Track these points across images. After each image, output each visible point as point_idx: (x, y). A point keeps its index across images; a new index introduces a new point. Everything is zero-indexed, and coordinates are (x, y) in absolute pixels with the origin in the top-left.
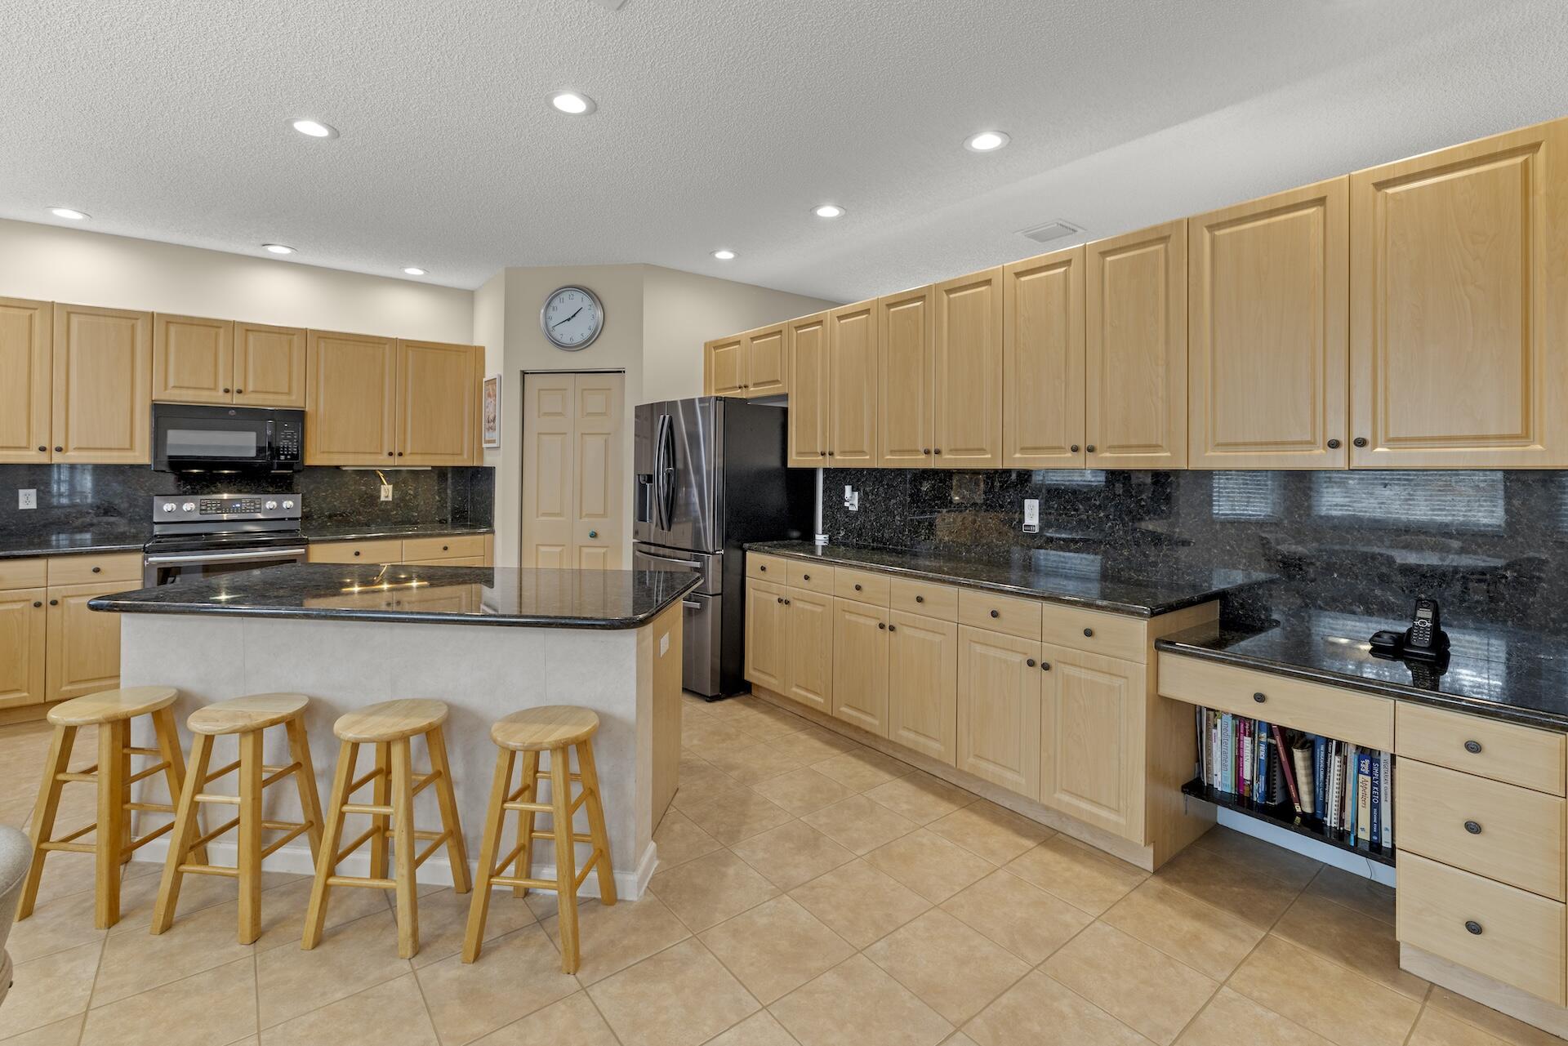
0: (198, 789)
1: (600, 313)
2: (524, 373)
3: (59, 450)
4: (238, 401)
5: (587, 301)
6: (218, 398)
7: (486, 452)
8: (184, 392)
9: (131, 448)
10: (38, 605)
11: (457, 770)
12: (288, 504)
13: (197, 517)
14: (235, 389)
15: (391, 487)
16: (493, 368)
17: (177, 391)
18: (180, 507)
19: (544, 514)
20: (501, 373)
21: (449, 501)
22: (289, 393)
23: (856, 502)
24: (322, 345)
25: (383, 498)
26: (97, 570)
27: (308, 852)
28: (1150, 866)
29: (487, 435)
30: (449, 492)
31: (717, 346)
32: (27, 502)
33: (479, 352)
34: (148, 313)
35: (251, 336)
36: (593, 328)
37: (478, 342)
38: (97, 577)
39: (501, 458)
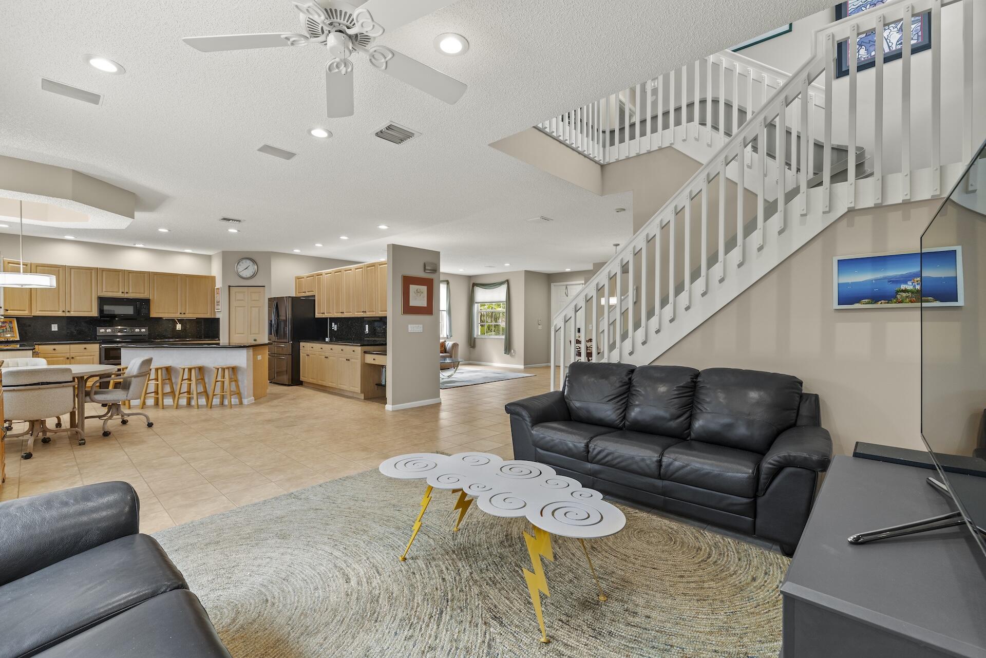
0: (148, 381)
1: (256, 267)
2: (229, 286)
3: (69, 312)
4: (126, 296)
5: (251, 263)
6: (119, 295)
7: (216, 313)
8: (108, 293)
9: (91, 311)
10: (68, 358)
11: (206, 380)
12: (143, 330)
13: (112, 334)
14: (125, 292)
15: (180, 325)
16: (219, 284)
17: (106, 293)
18: (106, 331)
19: (238, 334)
20: (221, 286)
21: (202, 330)
22: (144, 293)
23: (336, 328)
24: (155, 277)
25: (177, 329)
26: (85, 348)
27: (172, 400)
28: (363, 398)
29: (217, 307)
30: (203, 327)
31: (298, 278)
32: (55, 328)
33: (214, 278)
34: (95, 268)
35: (130, 275)
36: (254, 271)
37: (213, 274)
38: (85, 351)
39: (222, 314)
